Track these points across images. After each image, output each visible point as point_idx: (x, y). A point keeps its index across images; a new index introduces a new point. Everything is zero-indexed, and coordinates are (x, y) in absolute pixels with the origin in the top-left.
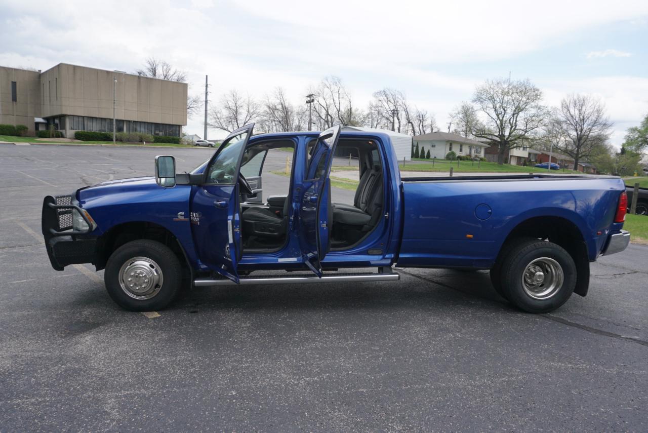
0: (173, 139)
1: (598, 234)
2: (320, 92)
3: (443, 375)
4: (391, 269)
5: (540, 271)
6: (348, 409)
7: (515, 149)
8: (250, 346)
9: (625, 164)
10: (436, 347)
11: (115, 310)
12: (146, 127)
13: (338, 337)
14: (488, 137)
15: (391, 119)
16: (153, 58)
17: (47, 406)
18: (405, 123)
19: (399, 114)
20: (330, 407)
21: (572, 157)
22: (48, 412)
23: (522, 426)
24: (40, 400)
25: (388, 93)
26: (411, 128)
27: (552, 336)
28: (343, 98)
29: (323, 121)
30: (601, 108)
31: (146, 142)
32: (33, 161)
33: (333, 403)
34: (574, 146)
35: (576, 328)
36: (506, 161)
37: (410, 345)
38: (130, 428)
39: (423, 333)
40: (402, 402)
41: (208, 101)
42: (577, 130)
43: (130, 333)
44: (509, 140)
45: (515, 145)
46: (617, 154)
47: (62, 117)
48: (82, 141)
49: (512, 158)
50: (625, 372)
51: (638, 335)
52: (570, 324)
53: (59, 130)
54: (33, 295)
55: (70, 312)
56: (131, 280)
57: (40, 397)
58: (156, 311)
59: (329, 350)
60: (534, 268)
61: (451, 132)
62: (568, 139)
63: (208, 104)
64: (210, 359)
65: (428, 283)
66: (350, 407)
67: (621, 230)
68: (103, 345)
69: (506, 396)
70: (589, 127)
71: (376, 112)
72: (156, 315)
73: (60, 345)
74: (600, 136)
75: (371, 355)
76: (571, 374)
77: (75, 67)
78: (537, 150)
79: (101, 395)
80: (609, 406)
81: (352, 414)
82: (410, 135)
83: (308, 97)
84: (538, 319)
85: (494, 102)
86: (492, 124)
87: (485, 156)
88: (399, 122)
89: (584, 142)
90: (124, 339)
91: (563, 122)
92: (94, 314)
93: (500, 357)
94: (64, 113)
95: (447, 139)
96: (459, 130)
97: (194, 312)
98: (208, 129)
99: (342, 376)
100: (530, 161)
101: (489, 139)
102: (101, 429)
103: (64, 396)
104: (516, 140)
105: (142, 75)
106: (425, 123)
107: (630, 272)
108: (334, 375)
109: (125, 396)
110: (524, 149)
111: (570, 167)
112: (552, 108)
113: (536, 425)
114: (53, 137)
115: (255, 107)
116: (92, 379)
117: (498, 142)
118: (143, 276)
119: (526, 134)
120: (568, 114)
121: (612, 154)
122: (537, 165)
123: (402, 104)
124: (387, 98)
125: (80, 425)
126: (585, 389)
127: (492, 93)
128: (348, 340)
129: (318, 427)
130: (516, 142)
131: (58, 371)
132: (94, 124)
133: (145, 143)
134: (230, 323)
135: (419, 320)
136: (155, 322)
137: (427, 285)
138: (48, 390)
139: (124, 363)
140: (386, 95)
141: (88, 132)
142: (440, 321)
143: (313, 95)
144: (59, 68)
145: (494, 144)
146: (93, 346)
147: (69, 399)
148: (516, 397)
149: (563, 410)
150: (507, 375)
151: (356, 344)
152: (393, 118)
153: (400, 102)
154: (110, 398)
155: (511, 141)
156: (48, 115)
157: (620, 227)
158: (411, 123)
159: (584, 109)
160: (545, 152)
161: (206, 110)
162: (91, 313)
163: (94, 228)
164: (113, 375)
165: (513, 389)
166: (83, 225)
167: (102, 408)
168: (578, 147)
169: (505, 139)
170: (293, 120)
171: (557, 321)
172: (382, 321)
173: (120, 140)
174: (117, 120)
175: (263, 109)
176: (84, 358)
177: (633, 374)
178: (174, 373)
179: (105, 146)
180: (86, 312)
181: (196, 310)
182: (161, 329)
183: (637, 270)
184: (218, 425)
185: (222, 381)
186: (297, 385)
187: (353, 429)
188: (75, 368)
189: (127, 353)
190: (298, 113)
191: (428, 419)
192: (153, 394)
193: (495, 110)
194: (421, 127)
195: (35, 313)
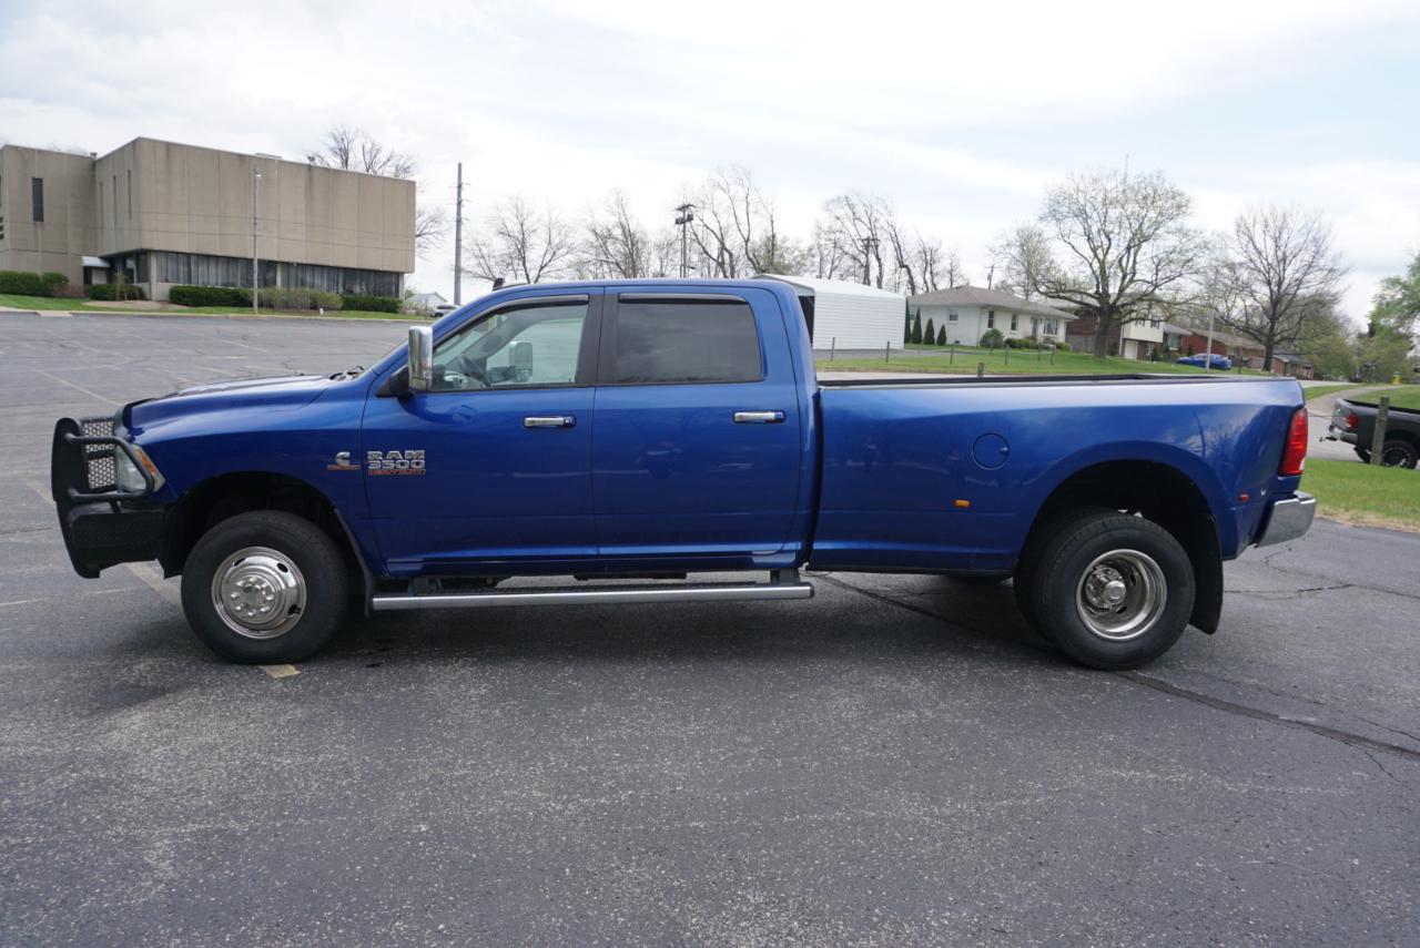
0: (384, 303)
1: (1240, 499)
2: (706, 200)
3: (877, 794)
4: (797, 574)
5: (1117, 579)
6: (659, 862)
7: (1133, 323)
8: (477, 735)
9: (1378, 358)
10: (873, 738)
11: (206, 661)
12: (326, 276)
13: (669, 716)
14: (1074, 298)
15: (863, 258)
16: (342, 126)
17: (27, 854)
18: (894, 268)
19: (880, 248)
20: (619, 858)
21: (1260, 341)
22: (26, 866)
23: (1020, 897)
24: (13, 841)
25: (854, 200)
26: (907, 278)
27: (1130, 717)
28: (756, 212)
29: (713, 264)
30: (1322, 234)
31: (324, 309)
32: (76, 349)
33: (628, 849)
34: (1265, 317)
35: (1186, 701)
36: (1114, 350)
37: (820, 734)
38: (193, 898)
39: (854, 708)
40: (776, 849)
41: (463, 220)
42: (1269, 283)
43: (229, 708)
44: (1119, 303)
45: (1134, 315)
46: (1361, 336)
47: (141, 255)
48: (185, 308)
49: (1127, 344)
50: (1267, 790)
51: (1315, 714)
52: (1177, 693)
53: (135, 284)
54: (37, 631)
55: (107, 666)
56: (237, 598)
57: (14, 836)
58: (292, 664)
59: (645, 743)
60: (1106, 572)
61: (993, 287)
62: (1249, 301)
63: (463, 227)
64: (388, 760)
65: (890, 606)
66: (663, 858)
67: (1296, 493)
68: (166, 731)
69: (1000, 838)
70: (1297, 275)
71: (831, 245)
72: (291, 671)
73: (75, 732)
74: (1320, 295)
75: (731, 754)
76: (1151, 793)
77: (169, 146)
78: (1183, 327)
79: (141, 832)
80: (1215, 856)
81: (663, 872)
82: (903, 293)
83: (680, 209)
84: (1108, 682)
85: (1086, 220)
86: (1082, 268)
87: (1067, 340)
88: (880, 266)
89: (1286, 308)
90: (213, 719)
91: (1241, 264)
92: (159, 670)
93: (1008, 758)
94: (147, 245)
95: (983, 301)
96: (1010, 282)
97: (373, 666)
98: (462, 280)
99: (659, 796)
100: (1167, 350)
101: (1076, 302)
102: (129, 899)
103: (65, 833)
104: (1133, 303)
105: (318, 162)
106: (938, 268)
107: (1333, 585)
108: (644, 793)
109: (193, 834)
110: (1154, 323)
111: (1254, 363)
112: (1213, 233)
113: (1050, 895)
114: (122, 299)
115: (564, 230)
116: (130, 800)
117: (1095, 308)
118: (262, 589)
119: (1157, 291)
120: (1251, 248)
121: (1349, 335)
122: (1181, 358)
123: (886, 226)
124: (854, 214)
125: (87, 892)
126: (1173, 823)
127: (1082, 201)
128: (689, 722)
129: (588, 896)
130: (1136, 308)
131: (62, 783)
132: (212, 269)
133: (321, 310)
134: (445, 687)
135: (850, 682)
136: (286, 687)
137: (886, 611)
138: (33, 822)
139: (203, 768)
140: (851, 207)
141: (197, 288)
142: (897, 686)
143: (690, 205)
144: (134, 149)
145: (1088, 313)
146: (145, 735)
147: (74, 841)
148: (1020, 840)
149: (1115, 866)
150: (1012, 795)
151: (704, 730)
152: (867, 256)
153: (882, 222)
154: (161, 838)
155: (1123, 305)
156: (112, 250)
157: (1295, 484)
158: (906, 267)
159: (1285, 236)
160: (1199, 332)
161: (458, 240)
162: (153, 668)
163: (157, 486)
164: (175, 792)
165: (1020, 823)
166: (134, 480)
167: (140, 858)
168: (1273, 319)
169: (1111, 301)
170: (648, 260)
171: (1149, 686)
172: (772, 685)
173: (267, 305)
174: (261, 262)
175: (582, 236)
176: (121, 758)
177: (1284, 793)
178: (306, 788)
179: (236, 319)
180: (141, 666)
181: (377, 661)
182: (297, 699)
183: (1351, 582)
184: (377, 891)
185: (403, 804)
186: (560, 813)
187: (660, 900)
188: (98, 779)
189: (212, 748)
190: (660, 247)
191: (823, 882)
192: (253, 829)
193: (1089, 239)
194: (928, 276)
195: (34, 667)
